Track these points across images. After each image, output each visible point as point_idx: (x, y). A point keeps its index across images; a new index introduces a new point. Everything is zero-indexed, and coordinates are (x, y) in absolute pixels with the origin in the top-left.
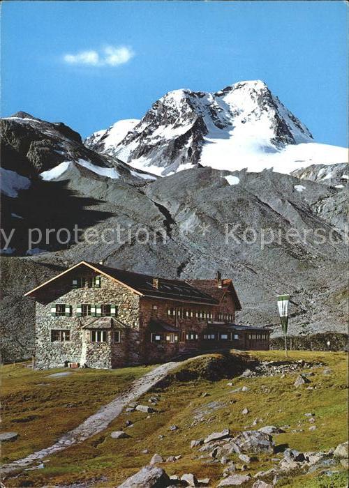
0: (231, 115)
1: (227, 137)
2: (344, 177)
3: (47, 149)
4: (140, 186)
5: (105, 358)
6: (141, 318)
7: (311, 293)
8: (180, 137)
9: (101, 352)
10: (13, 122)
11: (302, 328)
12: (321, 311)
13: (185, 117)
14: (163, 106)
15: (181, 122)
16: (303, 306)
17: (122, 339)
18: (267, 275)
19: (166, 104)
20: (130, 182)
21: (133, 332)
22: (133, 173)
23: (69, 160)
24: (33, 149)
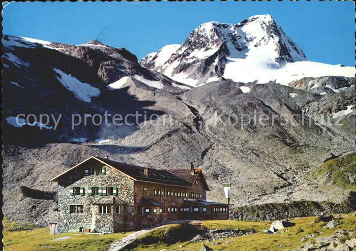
0: (247, 41)
1: (244, 57)
2: (327, 86)
3: (113, 67)
4: (178, 94)
5: (109, 225)
6: (135, 196)
7: (297, 171)
8: (209, 57)
9: (106, 220)
10: (88, 48)
11: (287, 197)
12: (302, 184)
13: (213, 43)
14: (198, 34)
15: (210, 46)
16: (290, 181)
17: (121, 212)
18: (266, 158)
19: (200, 33)
20: (171, 91)
21: (129, 206)
22: (174, 85)
23: (127, 76)
24: (102, 68)
